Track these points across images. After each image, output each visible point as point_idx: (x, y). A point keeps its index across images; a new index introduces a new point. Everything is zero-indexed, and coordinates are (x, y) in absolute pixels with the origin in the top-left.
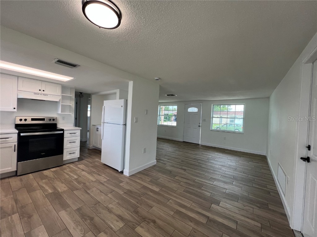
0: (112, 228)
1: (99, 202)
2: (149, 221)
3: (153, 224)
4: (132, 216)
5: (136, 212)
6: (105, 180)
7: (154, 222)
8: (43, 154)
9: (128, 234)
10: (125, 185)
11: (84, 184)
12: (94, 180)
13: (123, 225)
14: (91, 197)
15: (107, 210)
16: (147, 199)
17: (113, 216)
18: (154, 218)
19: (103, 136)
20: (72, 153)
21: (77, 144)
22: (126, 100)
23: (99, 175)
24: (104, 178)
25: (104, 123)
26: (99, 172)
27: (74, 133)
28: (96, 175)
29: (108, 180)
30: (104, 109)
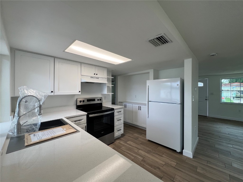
8: (102, 133)
11: (159, 168)
19: (148, 114)
20: (119, 130)
21: (122, 121)
22: (181, 78)
23: (159, 155)
24: (169, 160)
25: (149, 101)
26: (155, 152)
27: (120, 112)
28: (157, 155)
29: (177, 163)
30: (148, 88)
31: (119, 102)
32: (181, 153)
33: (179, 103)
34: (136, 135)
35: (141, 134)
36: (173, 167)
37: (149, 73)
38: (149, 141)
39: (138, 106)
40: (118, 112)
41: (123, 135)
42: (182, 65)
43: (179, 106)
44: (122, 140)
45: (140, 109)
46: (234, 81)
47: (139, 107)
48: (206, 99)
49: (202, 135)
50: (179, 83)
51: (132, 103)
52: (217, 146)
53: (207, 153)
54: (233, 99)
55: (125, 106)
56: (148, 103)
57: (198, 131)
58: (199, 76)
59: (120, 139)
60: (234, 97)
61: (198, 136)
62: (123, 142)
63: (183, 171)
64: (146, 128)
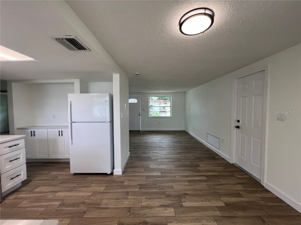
0: (170, 216)
1: (130, 208)
2: (184, 196)
3: (187, 196)
4: (170, 200)
5: (169, 196)
6: (104, 188)
7: (187, 194)
9: (184, 211)
10: (130, 183)
11: (84, 203)
12: (90, 194)
13: (173, 209)
14: (115, 209)
15: (146, 208)
16: (162, 183)
17: (157, 209)
18: (184, 192)
19: (72, 139)
20: (16, 176)
21: (23, 160)
22: (110, 94)
23: (86, 187)
24: (98, 187)
25: (72, 122)
26: (82, 185)
27: (15, 145)
28: (82, 188)
29: (106, 186)
30: (71, 105)
31: (19, 129)
32: (112, 174)
33: (109, 121)
34: (55, 173)
35: (63, 169)
36: (101, 192)
37: (73, 83)
38: (75, 174)
39: (58, 130)
40: (10, 147)
41: (25, 183)
42: (111, 80)
43: (108, 125)
44: (22, 191)
45: (62, 135)
46: (161, 98)
47: (59, 132)
48: (139, 115)
49: (134, 149)
50: (108, 99)
51: (46, 128)
52: (143, 155)
53: (135, 164)
54: (160, 113)
55: (33, 134)
56: (71, 124)
57: (130, 146)
58: (129, 93)
59: (19, 191)
60: (160, 112)
61: (130, 151)
62: (25, 194)
63: (111, 191)
64: (69, 159)
